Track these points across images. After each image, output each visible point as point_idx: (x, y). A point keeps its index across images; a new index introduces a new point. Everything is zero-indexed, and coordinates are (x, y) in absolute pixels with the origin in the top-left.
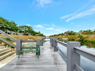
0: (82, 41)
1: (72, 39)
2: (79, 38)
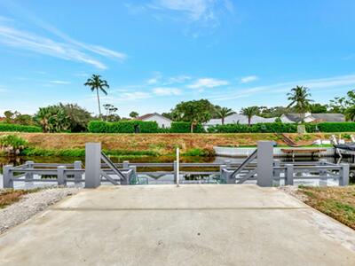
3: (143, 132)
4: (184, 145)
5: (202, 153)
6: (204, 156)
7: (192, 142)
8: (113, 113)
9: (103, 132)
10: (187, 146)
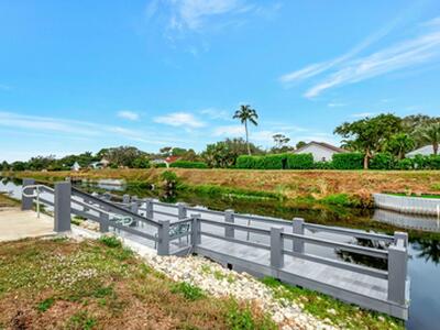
0: (173, 188)
1: (140, 182)
2: (166, 182)
3: (292, 168)
4: (324, 188)
5: (349, 202)
6: (351, 206)
7: (338, 183)
8: (284, 144)
9: (250, 168)
10: (329, 190)
